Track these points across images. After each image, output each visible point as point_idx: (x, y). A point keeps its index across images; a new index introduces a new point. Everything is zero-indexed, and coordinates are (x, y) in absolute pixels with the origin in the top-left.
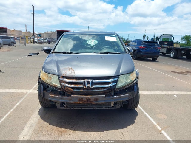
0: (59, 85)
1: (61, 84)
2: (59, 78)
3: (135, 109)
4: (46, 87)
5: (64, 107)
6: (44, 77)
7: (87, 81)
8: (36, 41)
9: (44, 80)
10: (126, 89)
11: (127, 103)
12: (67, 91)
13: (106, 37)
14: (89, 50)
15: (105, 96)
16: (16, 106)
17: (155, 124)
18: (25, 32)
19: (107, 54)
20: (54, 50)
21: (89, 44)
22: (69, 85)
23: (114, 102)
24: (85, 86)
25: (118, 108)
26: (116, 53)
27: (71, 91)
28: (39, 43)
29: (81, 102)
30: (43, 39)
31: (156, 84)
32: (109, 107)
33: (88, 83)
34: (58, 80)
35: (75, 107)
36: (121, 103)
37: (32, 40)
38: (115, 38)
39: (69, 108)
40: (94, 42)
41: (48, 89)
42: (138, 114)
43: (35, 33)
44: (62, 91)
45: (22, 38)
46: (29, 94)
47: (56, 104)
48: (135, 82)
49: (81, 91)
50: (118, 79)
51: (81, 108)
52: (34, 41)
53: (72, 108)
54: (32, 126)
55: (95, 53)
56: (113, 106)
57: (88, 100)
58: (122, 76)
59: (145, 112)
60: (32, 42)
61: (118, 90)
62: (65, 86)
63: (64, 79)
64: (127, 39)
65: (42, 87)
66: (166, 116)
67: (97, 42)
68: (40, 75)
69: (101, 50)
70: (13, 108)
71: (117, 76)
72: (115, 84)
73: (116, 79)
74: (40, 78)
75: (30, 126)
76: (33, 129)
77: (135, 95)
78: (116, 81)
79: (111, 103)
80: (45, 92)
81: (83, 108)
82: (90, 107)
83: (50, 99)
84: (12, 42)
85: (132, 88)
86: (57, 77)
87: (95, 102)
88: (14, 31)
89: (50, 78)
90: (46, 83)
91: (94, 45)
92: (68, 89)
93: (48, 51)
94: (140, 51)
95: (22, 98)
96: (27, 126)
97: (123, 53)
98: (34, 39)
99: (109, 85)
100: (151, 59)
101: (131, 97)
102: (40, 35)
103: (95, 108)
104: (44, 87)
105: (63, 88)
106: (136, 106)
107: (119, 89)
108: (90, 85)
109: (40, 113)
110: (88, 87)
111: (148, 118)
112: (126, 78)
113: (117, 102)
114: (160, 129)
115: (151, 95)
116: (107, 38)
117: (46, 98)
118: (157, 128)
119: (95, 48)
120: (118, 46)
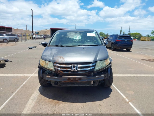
0: (54, 69)
1: (55, 68)
2: (53, 64)
3: (110, 87)
4: (44, 71)
5: (57, 85)
6: (43, 63)
7: (73, 66)
8: (34, 37)
9: (43, 66)
10: (102, 71)
11: (103, 82)
12: (59, 73)
13: (87, 33)
14: (75, 44)
15: (86, 76)
16: (22, 85)
17: (125, 97)
18: (26, 30)
19: (89, 46)
20: (49, 44)
21: (75, 39)
22: (61, 69)
23: (94, 81)
24: (72, 69)
25: (97, 85)
26: (95, 45)
27: (62, 73)
28: (37, 39)
29: (69, 81)
30: (40, 36)
31: (128, 69)
32: (90, 85)
33: (74, 67)
34: (53, 65)
35: (65, 85)
36: (99, 82)
37: (31, 36)
38: (95, 34)
39: (60, 85)
40: (79, 37)
41: (46, 72)
42: (112, 91)
43: (33, 31)
44: (56, 73)
45: (24, 35)
46: (31, 77)
47: (52, 83)
48: (108, 66)
49: (69, 73)
50: (96, 64)
51: (69, 86)
52: (33, 37)
53: (63, 86)
54: (34, 99)
55: (79, 45)
56: (93, 84)
57: (75, 79)
58: (99, 62)
59: (117, 89)
60: (31, 38)
61: (95, 72)
62: (58, 70)
63: (57, 64)
64: (107, 34)
65: (41, 70)
66: (134, 92)
67: (81, 38)
68: (40, 62)
69: (84, 43)
70: (21, 87)
71: (95, 62)
72: (94, 67)
73: (94, 64)
74: (39, 64)
75: (33, 98)
76: (35, 101)
77: (109, 76)
78: (95, 66)
79: (91, 82)
80: (44, 74)
81: (71, 86)
82: (76, 85)
83: (47, 79)
84: (16, 39)
85: (107, 71)
86: (52, 63)
87: (79, 81)
88: (17, 30)
89: (47, 64)
90: (44, 67)
91: (78, 40)
92: (60, 71)
93: (45, 45)
94: (117, 43)
95: (26, 80)
96: (31, 99)
97: (100, 45)
98: (33, 36)
99: (89, 69)
100: (126, 50)
101: (106, 78)
102: (37, 33)
103: (79, 86)
104: (42, 71)
105: (56, 71)
106: (111, 85)
107: (97, 71)
108: (75, 69)
109: (40, 90)
110: (74, 70)
111: (120, 94)
112: (102, 64)
113: (95, 81)
114: (128, 101)
115: (124, 77)
116: (89, 34)
117: (44, 78)
118: (126, 100)
119: (79, 42)
120: (97, 40)
